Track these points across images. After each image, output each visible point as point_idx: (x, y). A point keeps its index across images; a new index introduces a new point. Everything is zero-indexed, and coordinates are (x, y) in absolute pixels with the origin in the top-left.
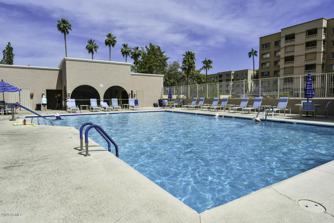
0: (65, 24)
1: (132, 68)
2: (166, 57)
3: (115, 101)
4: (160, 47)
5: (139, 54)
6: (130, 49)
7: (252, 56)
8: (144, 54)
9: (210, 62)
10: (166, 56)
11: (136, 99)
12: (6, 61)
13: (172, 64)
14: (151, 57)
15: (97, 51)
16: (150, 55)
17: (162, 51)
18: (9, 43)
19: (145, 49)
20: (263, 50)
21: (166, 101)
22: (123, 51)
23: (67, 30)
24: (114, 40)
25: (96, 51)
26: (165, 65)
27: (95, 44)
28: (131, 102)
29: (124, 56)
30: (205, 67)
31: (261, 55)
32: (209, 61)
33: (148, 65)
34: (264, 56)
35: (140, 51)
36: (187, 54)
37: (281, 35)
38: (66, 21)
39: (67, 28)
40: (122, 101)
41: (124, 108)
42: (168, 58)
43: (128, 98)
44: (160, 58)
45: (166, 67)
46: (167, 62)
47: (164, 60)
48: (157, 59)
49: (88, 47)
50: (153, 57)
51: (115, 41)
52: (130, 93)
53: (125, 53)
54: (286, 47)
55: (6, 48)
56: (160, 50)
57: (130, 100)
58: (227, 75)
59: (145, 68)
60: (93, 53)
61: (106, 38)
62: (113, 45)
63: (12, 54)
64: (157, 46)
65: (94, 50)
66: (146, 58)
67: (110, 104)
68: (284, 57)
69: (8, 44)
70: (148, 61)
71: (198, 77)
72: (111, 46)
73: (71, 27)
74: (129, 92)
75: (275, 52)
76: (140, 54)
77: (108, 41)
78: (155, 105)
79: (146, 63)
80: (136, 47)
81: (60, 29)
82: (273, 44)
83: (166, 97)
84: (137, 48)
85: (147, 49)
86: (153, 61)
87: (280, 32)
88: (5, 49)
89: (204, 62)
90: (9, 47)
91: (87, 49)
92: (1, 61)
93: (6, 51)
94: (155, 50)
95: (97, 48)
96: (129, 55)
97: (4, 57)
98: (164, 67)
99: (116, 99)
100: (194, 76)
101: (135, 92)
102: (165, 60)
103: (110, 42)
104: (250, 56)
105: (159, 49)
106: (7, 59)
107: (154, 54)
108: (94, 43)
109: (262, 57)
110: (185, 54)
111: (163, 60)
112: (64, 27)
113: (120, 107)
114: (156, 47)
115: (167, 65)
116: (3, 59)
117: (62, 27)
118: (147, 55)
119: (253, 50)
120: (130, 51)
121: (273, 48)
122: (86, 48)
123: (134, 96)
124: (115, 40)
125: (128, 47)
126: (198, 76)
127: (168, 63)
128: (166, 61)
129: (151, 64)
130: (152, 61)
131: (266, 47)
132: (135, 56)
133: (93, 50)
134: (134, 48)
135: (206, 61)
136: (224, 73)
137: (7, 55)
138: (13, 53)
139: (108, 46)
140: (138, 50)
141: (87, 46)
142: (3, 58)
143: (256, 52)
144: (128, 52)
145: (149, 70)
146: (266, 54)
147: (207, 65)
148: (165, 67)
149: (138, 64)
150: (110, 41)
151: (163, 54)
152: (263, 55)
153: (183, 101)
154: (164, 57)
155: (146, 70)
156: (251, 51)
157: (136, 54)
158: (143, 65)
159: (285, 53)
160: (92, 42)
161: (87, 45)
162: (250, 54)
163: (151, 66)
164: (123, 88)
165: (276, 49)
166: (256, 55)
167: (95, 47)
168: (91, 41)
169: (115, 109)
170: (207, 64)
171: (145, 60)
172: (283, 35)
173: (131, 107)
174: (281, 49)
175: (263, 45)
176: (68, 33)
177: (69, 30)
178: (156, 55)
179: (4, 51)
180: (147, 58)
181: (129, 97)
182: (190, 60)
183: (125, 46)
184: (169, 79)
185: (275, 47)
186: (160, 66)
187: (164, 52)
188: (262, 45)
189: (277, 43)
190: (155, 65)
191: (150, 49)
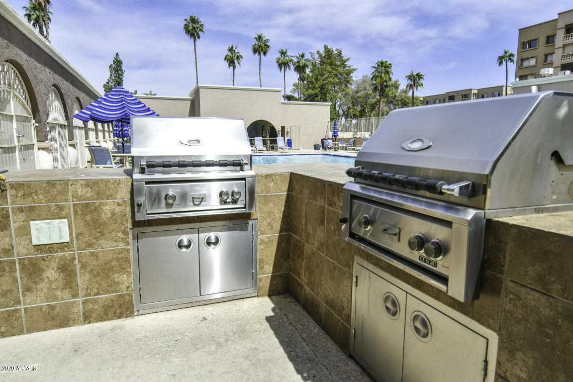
0: (195, 24)
1: (295, 88)
2: (351, 68)
3: (259, 141)
4: (341, 51)
5: (305, 66)
6: (290, 58)
7: (504, 63)
8: (314, 65)
9: (419, 76)
10: (350, 66)
11: (289, 138)
12: (114, 82)
13: (360, 80)
14: (325, 70)
15: (241, 63)
16: (324, 66)
17: (345, 58)
18: (117, 54)
19: (317, 56)
20: (524, 53)
21: (330, 141)
22: (280, 61)
23: (197, 34)
24: (266, 45)
25: (239, 63)
26: (348, 82)
27: (238, 53)
28: (280, 141)
29: (281, 69)
30: (411, 85)
31: (520, 61)
32: (417, 75)
33: (320, 83)
34: (526, 64)
35: (308, 60)
36: (378, 66)
37: (558, 25)
38: (196, 19)
39: (198, 30)
40: (270, 140)
41: (270, 150)
42: (354, 70)
43: (276, 136)
44: (341, 70)
45: (351, 84)
46: (352, 77)
47: (347, 73)
48: (334, 72)
49: (228, 57)
50: (329, 68)
51: (268, 47)
52: (280, 129)
53: (283, 65)
54: (564, 46)
55: (114, 61)
56: (342, 57)
57: (279, 140)
58: (463, 95)
59: (314, 88)
60: (234, 67)
61: (255, 42)
62: (265, 53)
63: (121, 70)
64: (337, 50)
65: (236, 61)
66: (316, 72)
67: (253, 144)
68: (560, 65)
69: (115, 56)
70: (319, 77)
71: (404, 102)
72: (262, 55)
73: (202, 27)
74: (278, 128)
75: (546, 56)
76: (307, 66)
77: (257, 47)
78: (316, 147)
79: (317, 80)
80: (301, 54)
81: (187, 31)
82: (542, 40)
83: (330, 135)
84: (303, 56)
85: (320, 56)
86: (328, 77)
87: (557, 20)
88: (112, 63)
89: (410, 77)
90: (117, 60)
91: (226, 61)
92: (107, 81)
93: (114, 66)
94: (332, 56)
95: (240, 59)
96: (289, 67)
97: (111, 74)
98: (347, 86)
99: (261, 138)
100: (397, 101)
101: (289, 128)
102: (349, 72)
103: (261, 48)
104: (501, 63)
105: (340, 54)
106: (115, 77)
107: (331, 64)
108: (236, 51)
109: (522, 66)
110: (376, 66)
111: (345, 73)
112: (194, 28)
113: (265, 148)
114: (335, 52)
115: (353, 80)
116: (110, 78)
117: (190, 28)
118: (319, 66)
119: (506, 53)
120: (291, 60)
121: (542, 49)
122: (225, 59)
123: (287, 134)
124: (268, 44)
125: (289, 54)
126: (402, 99)
127: (354, 79)
128: (351, 75)
129: (324, 82)
130: (326, 76)
131: (530, 47)
132: (300, 69)
133: (234, 63)
134: (298, 55)
135: (413, 75)
136: (458, 92)
137: (115, 71)
138: (123, 68)
139: (257, 54)
140: (304, 59)
141: (226, 56)
142: (109, 76)
143: (512, 55)
144: (288, 63)
145: (320, 91)
146: (528, 59)
147: (414, 83)
148: (349, 86)
149: (305, 80)
150: (260, 46)
151: (347, 63)
152: (523, 60)
153: (354, 142)
154: (347, 68)
155: (316, 92)
156: (502, 54)
157: (301, 65)
158: (312, 83)
159: (563, 57)
160: (234, 49)
161: (226, 54)
162: (501, 60)
163: (324, 85)
164: (271, 124)
165: (548, 50)
166: (512, 61)
167: (238, 58)
168: (232, 48)
169: (258, 151)
170: (415, 80)
171: (316, 75)
172: (562, 24)
173: (280, 148)
174: (556, 51)
175: (525, 43)
176: (199, 37)
177: (200, 33)
178: (335, 65)
179: (111, 66)
180: (319, 71)
181: (278, 135)
182: (383, 74)
183: (283, 53)
184: (353, 106)
185: (546, 47)
186: (340, 84)
187: (348, 60)
188: (523, 43)
189: (550, 39)
190: (331, 83)
191: (324, 55)
